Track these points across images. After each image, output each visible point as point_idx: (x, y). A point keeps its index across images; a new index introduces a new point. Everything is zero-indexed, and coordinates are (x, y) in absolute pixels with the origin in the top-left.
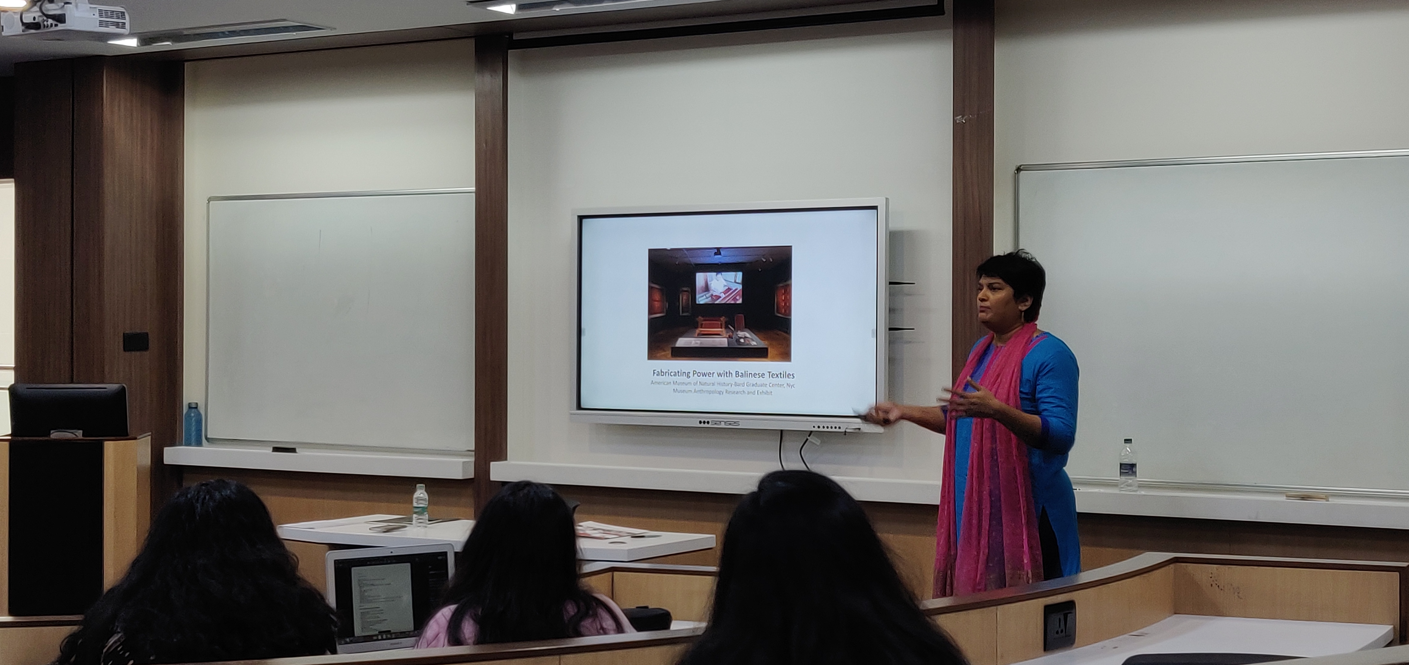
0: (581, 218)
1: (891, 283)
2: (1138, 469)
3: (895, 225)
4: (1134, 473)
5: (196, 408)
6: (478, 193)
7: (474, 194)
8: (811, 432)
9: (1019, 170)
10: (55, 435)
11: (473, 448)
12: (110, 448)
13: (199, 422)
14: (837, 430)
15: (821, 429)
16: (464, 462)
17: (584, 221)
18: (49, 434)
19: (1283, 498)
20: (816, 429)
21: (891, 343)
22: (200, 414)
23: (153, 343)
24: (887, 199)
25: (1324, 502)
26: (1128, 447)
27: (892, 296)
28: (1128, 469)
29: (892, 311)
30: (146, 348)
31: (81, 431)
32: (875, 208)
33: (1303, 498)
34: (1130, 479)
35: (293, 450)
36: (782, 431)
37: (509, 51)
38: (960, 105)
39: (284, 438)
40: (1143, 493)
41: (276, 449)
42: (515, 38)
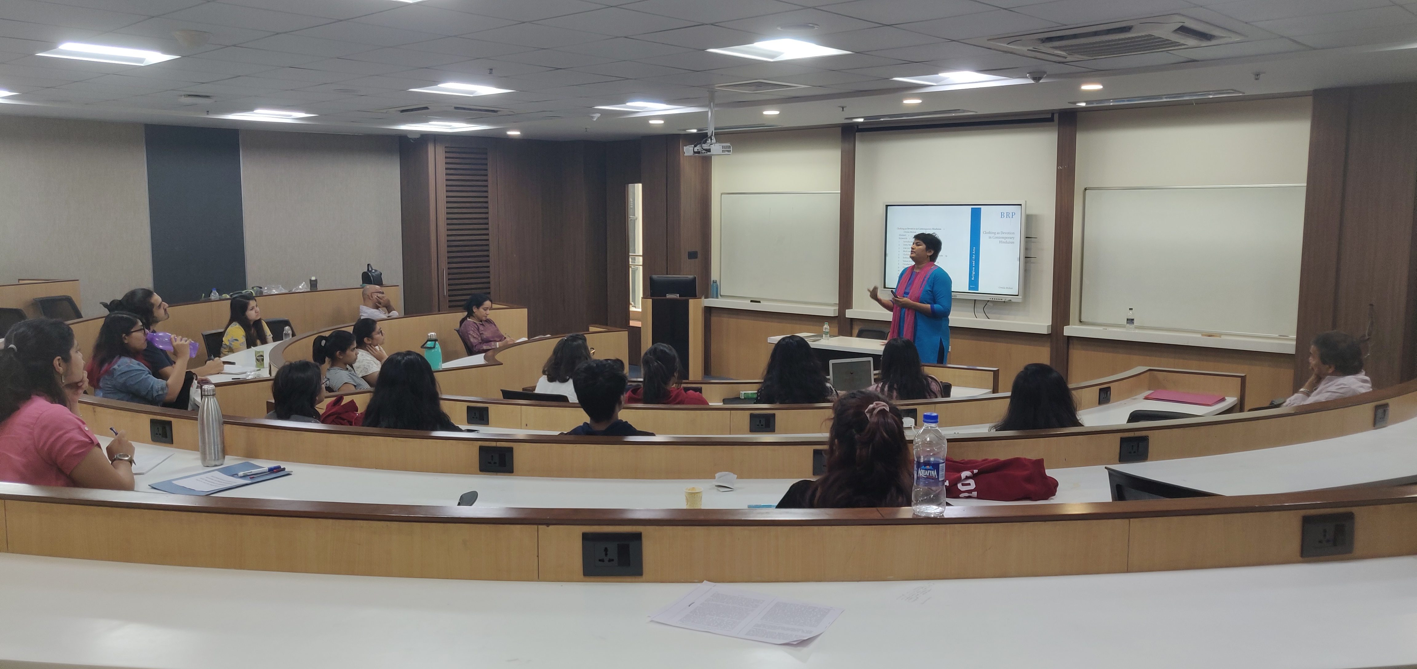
0: (887, 206)
1: (1026, 238)
2: (1135, 321)
3: (1029, 212)
4: (1133, 323)
5: (716, 282)
6: (841, 193)
7: (840, 194)
8: (989, 301)
9: (1086, 189)
10: (669, 296)
11: (838, 303)
12: (692, 302)
13: (717, 288)
14: (1001, 300)
15: (993, 300)
16: (834, 310)
17: (888, 207)
18: (665, 296)
19: (1200, 336)
20: (991, 300)
21: (1026, 263)
22: (717, 285)
23: (699, 255)
24: (1026, 201)
25: (1219, 338)
26: (1131, 312)
27: (1026, 243)
28: (1130, 321)
29: (1027, 249)
30: (696, 258)
31: (678, 295)
32: (1021, 205)
33: (1210, 336)
34: (1131, 326)
35: (759, 302)
36: (975, 300)
37: (856, 133)
38: (1060, 162)
39: (755, 296)
40: (1136, 331)
41: (752, 301)
42: (859, 127)
